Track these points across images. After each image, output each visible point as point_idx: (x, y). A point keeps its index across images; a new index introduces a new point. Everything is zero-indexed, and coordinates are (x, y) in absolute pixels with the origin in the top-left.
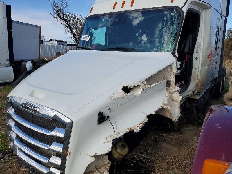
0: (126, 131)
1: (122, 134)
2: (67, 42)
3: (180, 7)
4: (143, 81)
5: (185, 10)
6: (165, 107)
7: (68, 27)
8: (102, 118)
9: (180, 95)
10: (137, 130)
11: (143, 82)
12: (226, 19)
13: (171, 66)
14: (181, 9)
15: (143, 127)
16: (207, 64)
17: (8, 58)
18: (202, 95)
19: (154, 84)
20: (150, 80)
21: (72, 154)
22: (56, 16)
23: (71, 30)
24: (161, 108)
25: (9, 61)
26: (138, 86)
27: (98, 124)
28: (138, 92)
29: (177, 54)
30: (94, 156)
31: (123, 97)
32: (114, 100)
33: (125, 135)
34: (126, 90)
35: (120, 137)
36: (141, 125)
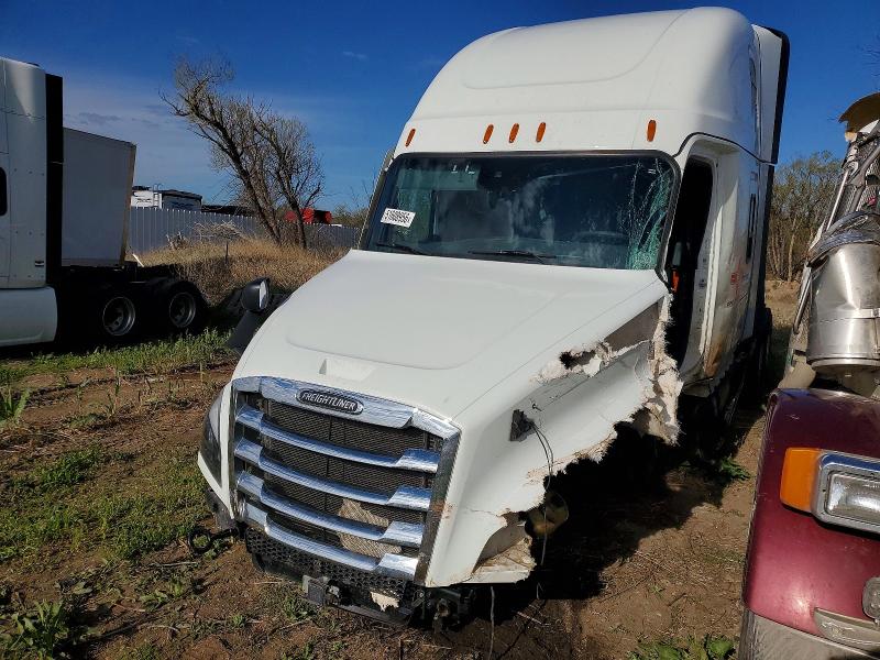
0: (573, 459)
1: (565, 465)
2: (199, 199)
3: (672, 154)
4: (602, 340)
5: (682, 161)
6: (649, 406)
7: (223, 149)
8: (521, 426)
9: (678, 379)
10: (597, 457)
11: (601, 344)
12: (771, 170)
13: (656, 306)
14: (672, 158)
15: (609, 449)
16: (729, 300)
17: (43, 257)
18: (715, 387)
19: (625, 350)
20: (615, 339)
21: (454, 511)
22: (186, 108)
23: (236, 159)
24: (641, 407)
25: (44, 270)
26: (593, 353)
27: (511, 439)
28: (593, 367)
29: (664, 273)
30: (504, 515)
31: (562, 377)
32: (545, 383)
33: (570, 467)
34: (567, 360)
35: (559, 472)
36: (603, 445)
